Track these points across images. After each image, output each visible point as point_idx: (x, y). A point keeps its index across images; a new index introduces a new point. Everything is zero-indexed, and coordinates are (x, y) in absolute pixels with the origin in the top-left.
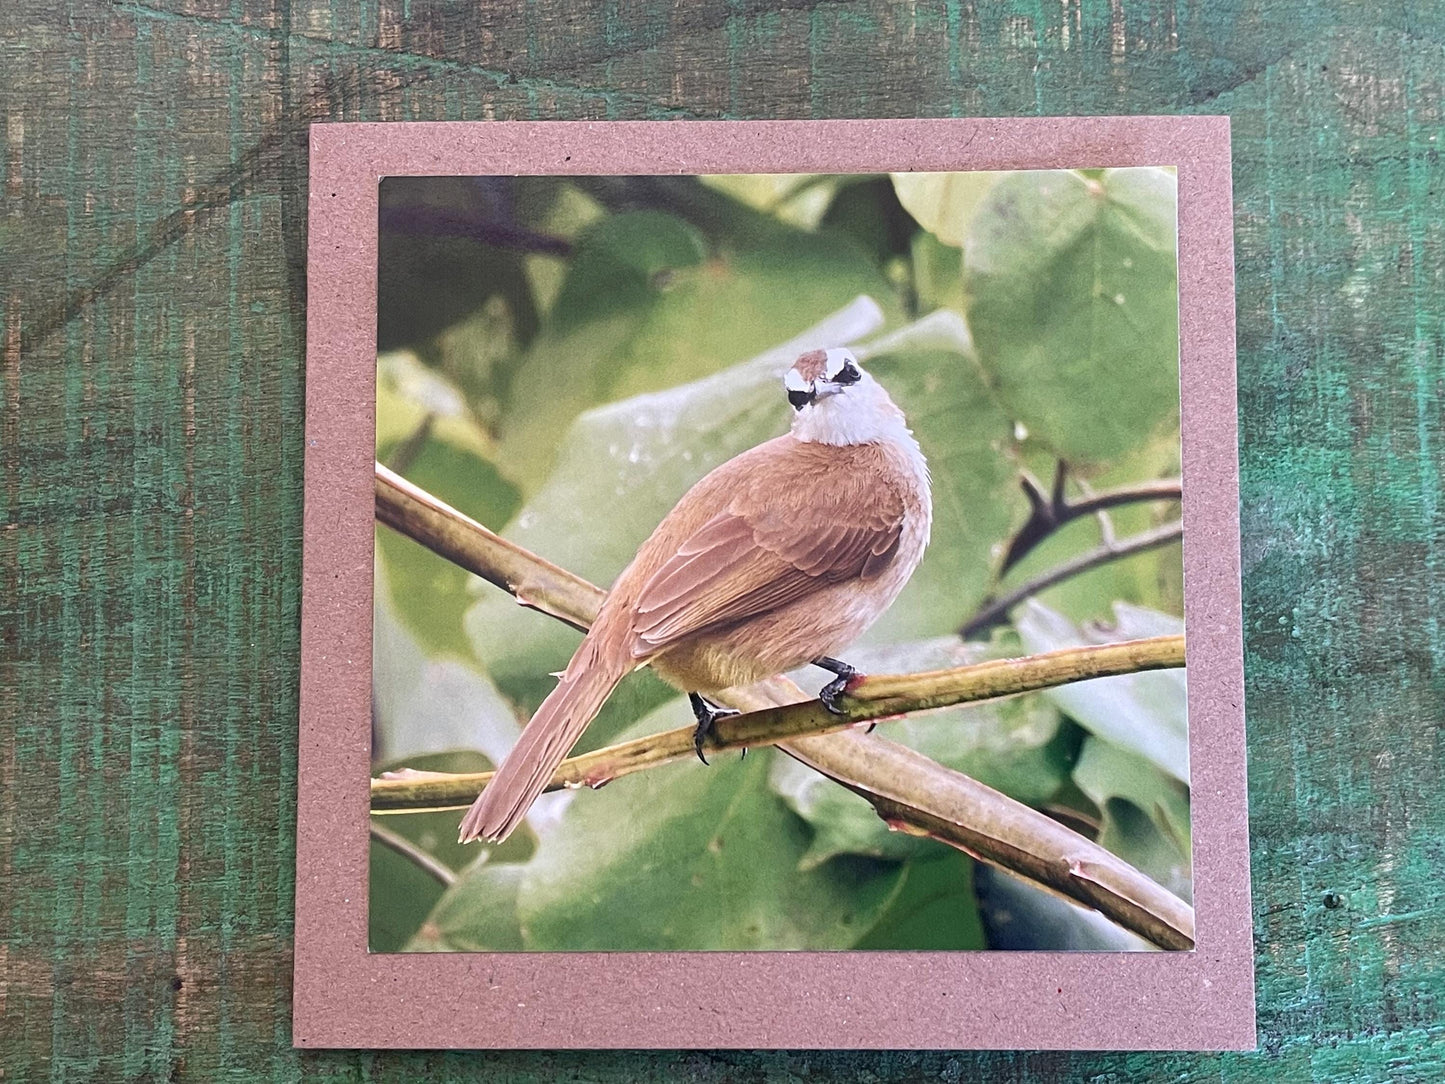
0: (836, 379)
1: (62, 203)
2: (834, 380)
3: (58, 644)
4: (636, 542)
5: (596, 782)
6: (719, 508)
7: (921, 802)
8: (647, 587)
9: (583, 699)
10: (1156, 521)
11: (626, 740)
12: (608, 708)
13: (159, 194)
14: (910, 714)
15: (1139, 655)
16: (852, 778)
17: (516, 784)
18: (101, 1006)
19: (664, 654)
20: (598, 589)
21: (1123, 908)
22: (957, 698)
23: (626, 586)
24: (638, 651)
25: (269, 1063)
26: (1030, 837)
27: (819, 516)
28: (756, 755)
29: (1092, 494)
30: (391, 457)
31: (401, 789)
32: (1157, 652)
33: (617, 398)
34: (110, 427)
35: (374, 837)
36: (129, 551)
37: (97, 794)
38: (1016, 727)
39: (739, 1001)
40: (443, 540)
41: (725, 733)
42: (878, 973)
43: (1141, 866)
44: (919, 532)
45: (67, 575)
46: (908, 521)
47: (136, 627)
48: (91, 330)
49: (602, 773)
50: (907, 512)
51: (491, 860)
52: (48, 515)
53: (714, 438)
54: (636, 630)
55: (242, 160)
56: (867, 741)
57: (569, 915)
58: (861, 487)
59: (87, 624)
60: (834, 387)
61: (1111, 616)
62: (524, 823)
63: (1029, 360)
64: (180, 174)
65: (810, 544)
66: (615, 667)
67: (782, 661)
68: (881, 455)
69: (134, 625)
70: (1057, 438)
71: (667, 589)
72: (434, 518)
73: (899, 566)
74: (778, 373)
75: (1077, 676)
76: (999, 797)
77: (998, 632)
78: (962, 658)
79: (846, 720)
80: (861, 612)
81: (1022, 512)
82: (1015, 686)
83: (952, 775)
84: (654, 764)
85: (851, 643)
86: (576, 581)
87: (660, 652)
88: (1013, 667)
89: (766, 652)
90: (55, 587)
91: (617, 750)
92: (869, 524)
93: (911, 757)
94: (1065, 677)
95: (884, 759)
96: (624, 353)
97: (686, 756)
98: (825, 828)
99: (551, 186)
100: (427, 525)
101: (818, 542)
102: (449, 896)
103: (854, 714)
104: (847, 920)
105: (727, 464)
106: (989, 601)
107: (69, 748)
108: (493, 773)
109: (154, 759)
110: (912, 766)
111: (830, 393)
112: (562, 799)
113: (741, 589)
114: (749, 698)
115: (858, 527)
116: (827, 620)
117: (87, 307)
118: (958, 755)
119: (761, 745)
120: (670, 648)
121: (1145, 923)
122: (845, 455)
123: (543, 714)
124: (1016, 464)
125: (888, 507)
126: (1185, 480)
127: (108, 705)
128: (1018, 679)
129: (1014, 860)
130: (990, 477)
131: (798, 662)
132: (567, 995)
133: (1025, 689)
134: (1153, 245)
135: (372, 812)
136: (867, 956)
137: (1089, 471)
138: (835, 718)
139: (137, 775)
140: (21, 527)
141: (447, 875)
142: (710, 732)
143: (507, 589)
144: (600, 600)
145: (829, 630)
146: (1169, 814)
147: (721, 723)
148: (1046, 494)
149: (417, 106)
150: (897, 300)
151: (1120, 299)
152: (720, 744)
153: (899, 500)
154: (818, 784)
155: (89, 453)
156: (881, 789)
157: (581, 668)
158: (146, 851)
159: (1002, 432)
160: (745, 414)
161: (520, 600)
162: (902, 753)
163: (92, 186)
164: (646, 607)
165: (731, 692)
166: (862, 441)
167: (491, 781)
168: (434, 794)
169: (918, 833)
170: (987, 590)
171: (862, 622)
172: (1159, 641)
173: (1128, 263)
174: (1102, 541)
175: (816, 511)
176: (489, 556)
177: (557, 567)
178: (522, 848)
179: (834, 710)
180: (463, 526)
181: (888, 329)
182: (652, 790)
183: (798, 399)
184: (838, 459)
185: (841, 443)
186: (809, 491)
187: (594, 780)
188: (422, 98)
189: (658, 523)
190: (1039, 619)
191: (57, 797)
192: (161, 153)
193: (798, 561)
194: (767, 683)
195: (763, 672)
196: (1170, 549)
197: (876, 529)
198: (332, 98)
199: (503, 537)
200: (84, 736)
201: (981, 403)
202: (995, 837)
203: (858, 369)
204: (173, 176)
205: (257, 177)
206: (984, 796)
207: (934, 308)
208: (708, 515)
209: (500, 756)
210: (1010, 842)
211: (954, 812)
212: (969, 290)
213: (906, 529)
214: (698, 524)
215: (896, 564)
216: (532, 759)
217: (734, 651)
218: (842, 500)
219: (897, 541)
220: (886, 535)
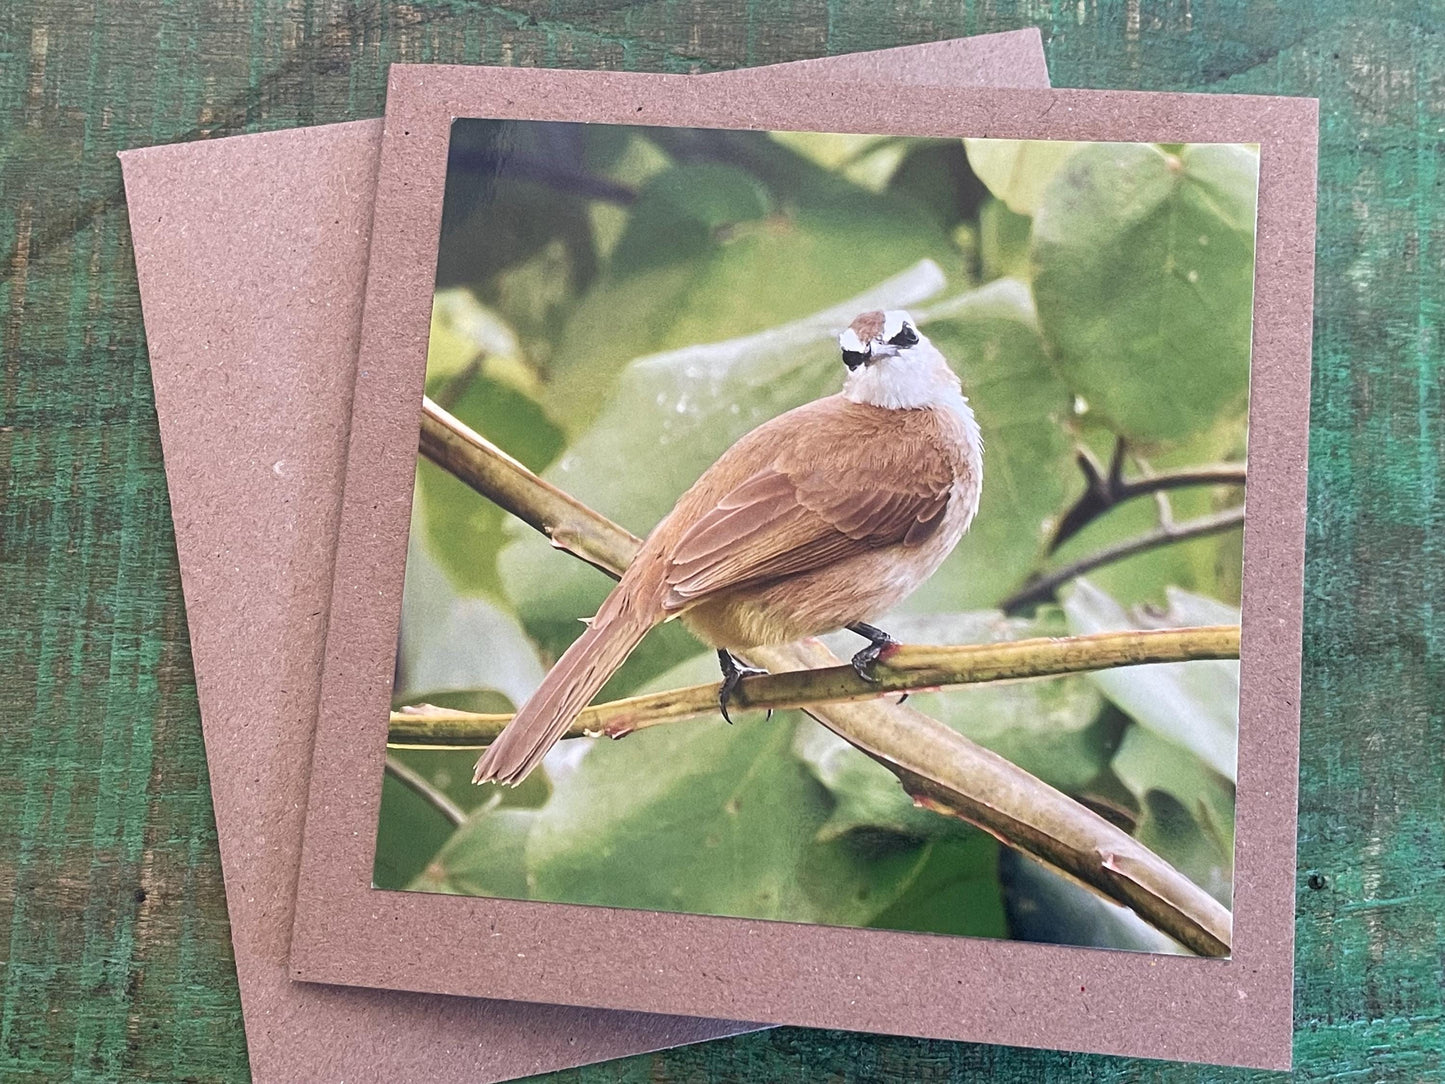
0: (892, 341)
1: (81, 115)
2: (890, 342)
3: (45, 548)
4: (677, 491)
5: (616, 732)
6: (763, 464)
7: (950, 778)
8: (683, 539)
9: (610, 647)
10: (1217, 506)
11: (650, 692)
12: (633, 658)
13: (177, 113)
14: (944, 688)
15: (1191, 643)
16: (879, 749)
17: (535, 729)
18: (62, 914)
19: (696, 607)
20: (634, 537)
21: (1157, 908)
22: (995, 674)
23: (662, 536)
24: (669, 603)
26: (1062, 825)
27: (864, 479)
28: (781, 717)
29: (1151, 474)
30: (440, 391)
31: (419, 724)
32: (1207, 640)
33: (668, 347)
34: (112, 338)
35: (388, 771)
36: (122, 460)
37: (73, 700)
38: (1055, 709)
39: (744, 971)
40: (483, 478)
41: (751, 693)
42: (892, 954)
43: (1179, 864)
44: (967, 502)
45: (59, 481)
46: (956, 490)
47: (125, 536)
48: (99, 242)
49: (623, 724)
50: (956, 480)
51: (504, 804)
52: (45, 420)
53: (764, 393)
54: (669, 581)
55: (260, 84)
56: (897, 711)
57: (577, 867)
58: (910, 452)
59: (76, 529)
60: (890, 349)
61: (1162, 599)
62: (539, 769)
63: (1094, 334)
64: (199, 94)
65: (853, 507)
66: (644, 616)
67: (816, 623)
68: (934, 421)
69: (123, 534)
70: (1119, 415)
71: (705, 542)
72: (477, 455)
73: (944, 535)
74: (834, 332)
75: (1123, 660)
76: (1032, 780)
77: (1043, 610)
78: (1004, 634)
79: (877, 689)
80: (901, 579)
81: (1078, 486)
82: (1056, 667)
83: (985, 753)
84: (676, 719)
85: (888, 610)
86: (612, 528)
87: (693, 605)
88: (1055, 646)
89: (800, 613)
90: (46, 491)
91: (640, 702)
92: (916, 490)
93: (943, 731)
94: (1111, 661)
95: (914, 732)
96: (681, 304)
97: (710, 713)
98: (846, 798)
100: (469, 461)
101: (862, 506)
102: (457, 838)
103: (887, 683)
104: (863, 896)
105: (774, 420)
106: (1035, 577)
107: (47, 653)
108: (513, 715)
109: (133, 668)
110: (942, 740)
111: (885, 356)
112: (579, 748)
113: (779, 547)
114: (779, 658)
115: (905, 492)
116: (866, 584)
117: (99, 218)
118: (991, 733)
119: (788, 707)
120: (701, 602)
121: (1179, 925)
122: (896, 418)
123: (569, 658)
124: (1073, 438)
125: (937, 473)
126: (1250, 466)
127: (90, 612)
128: (1060, 659)
129: (1045, 848)
130: (1045, 449)
131: (831, 626)
132: (569, 949)
133: (1067, 670)
134: (1230, 222)
135: (389, 745)
136: (881, 935)
137: (1150, 449)
138: (866, 686)
139: (116, 684)
140: (16, 430)
141: (458, 815)
142: (736, 691)
143: (543, 531)
144: (635, 548)
145: (867, 595)
146: (1213, 813)
147: (749, 681)
148: (1102, 470)
149: (437, 41)
150: (961, 265)
151: (1193, 276)
152: (745, 704)
153: (949, 468)
154: (843, 752)
155: (90, 361)
156: (909, 762)
157: (611, 615)
158: (119, 760)
159: (1061, 405)
160: (797, 371)
161: (555, 543)
162: (933, 727)
163: (111, 101)
164: (681, 558)
165: (760, 651)
166: (915, 405)
167: (510, 721)
168: (452, 732)
169: (944, 811)
170: (1034, 565)
171: (901, 589)
172: (1212, 630)
173: (1203, 240)
174: (1159, 523)
176: (528, 496)
177: (594, 512)
178: (536, 794)
179: (866, 677)
180: (505, 465)
181: (948, 294)
182: (673, 746)
183: (852, 359)
184: (890, 422)
185: (894, 405)
186: (856, 452)
187: (615, 730)
188: (442, 34)
190: (1087, 599)
191: (33, 700)
192: (181, 73)
193: (839, 522)
194: (799, 644)
195: (796, 631)
196: (1230, 535)
197: (923, 496)
198: (354, 30)
199: (543, 479)
200: (65, 641)
201: (1041, 375)
202: (1025, 821)
203: (917, 332)
204: (192, 95)
205: (275, 101)
206: (1016, 777)
207: (999, 276)
208: (752, 470)
209: (522, 698)
210: (1041, 828)
211: (983, 792)
212: (1037, 259)
213: (954, 498)
214: (740, 479)
215: (941, 532)
216: (554, 703)
217: (767, 610)
218: (890, 464)
219: (944, 509)
220: (933, 502)
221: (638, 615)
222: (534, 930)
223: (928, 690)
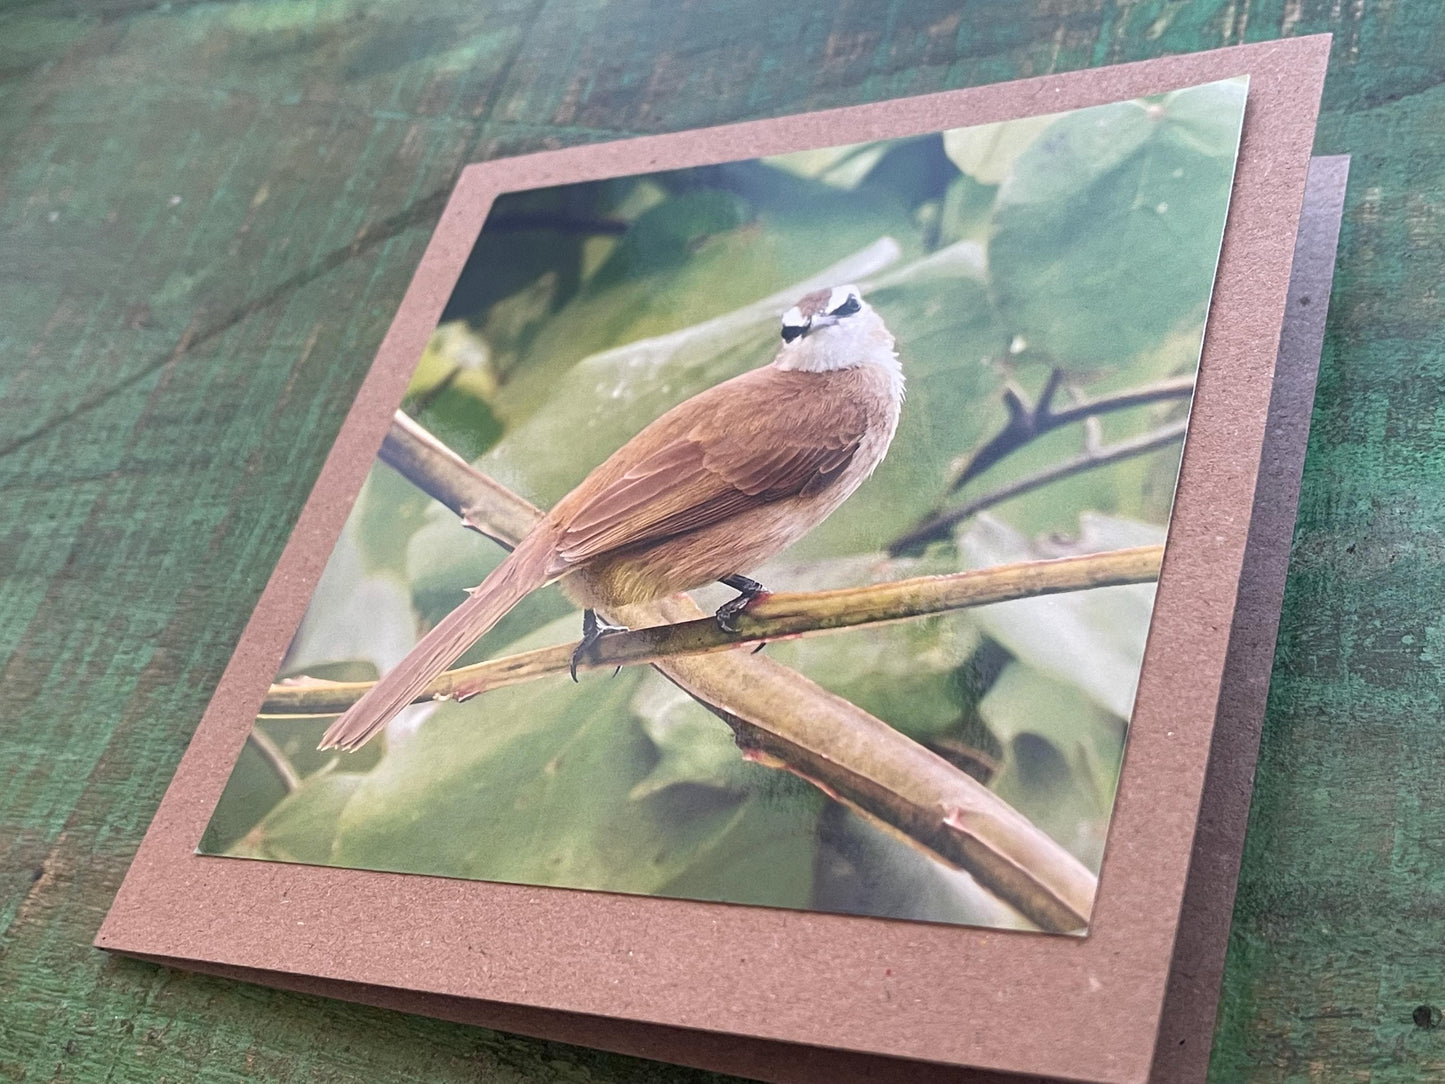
0: (835, 312)
2: (832, 314)
4: (590, 465)
5: (464, 695)
6: (678, 435)
7: (789, 730)
8: (583, 508)
9: (484, 614)
10: (1156, 423)
11: (508, 655)
14: (807, 634)
15: (1099, 570)
16: (719, 701)
17: (390, 695)
19: (577, 570)
21: (1000, 872)
22: (865, 617)
23: (565, 508)
24: (552, 569)
25: (73, 969)
26: (906, 776)
27: (775, 438)
28: (628, 673)
29: (1083, 399)
31: (292, 695)
32: (1123, 565)
33: (621, 344)
35: (250, 740)
38: (927, 648)
39: (512, 944)
40: (422, 472)
41: (606, 650)
43: (1039, 819)
44: (876, 448)
46: (866, 439)
49: (473, 686)
50: (869, 431)
51: (338, 769)
53: (697, 373)
54: (559, 549)
56: (751, 660)
57: (383, 831)
58: (828, 409)
60: (831, 319)
61: (1075, 527)
63: (1046, 276)
65: (758, 464)
66: (525, 583)
67: (689, 579)
68: (859, 378)
70: (1058, 349)
71: (602, 511)
72: (424, 453)
73: (843, 483)
74: (778, 312)
75: (1016, 593)
76: (881, 728)
77: (933, 548)
78: (884, 575)
79: (735, 639)
80: (787, 529)
81: (997, 421)
82: (937, 605)
83: (834, 701)
84: (525, 680)
85: (766, 561)
86: (521, 504)
87: (573, 569)
88: (939, 584)
89: (677, 569)
91: (497, 664)
92: (825, 443)
93: (793, 679)
94: (1001, 595)
96: (642, 307)
97: (559, 672)
98: (672, 753)
99: (629, 183)
100: (416, 458)
102: (286, 803)
103: (746, 633)
104: (659, 860)
105: (700, 395)
106: (933, 515)
108: (375, 683)
110: (790, 689)
111: (824, 326)
112: (424, 712)
113: (673, 509)
114: (643, 615)
115: (813, 446)
116: (751, 538)
118: (844, 679)
119: (636, 663)
120: (583, 566)
121: (1026, 892)
122: (823, 379)
123: (442, 628)
124: (1003, 377)
125: (850, 425)
128: (941, 596)
129: (879, 802)
130: (971, 392)
131: (705, 580)
132: (347, 918)
134: (1209, 151)
135: (259, 716)
136: (666, 907)
137: (1086, 376)
138: (724, 636)
141: (294, 781)
142: (591, 650)
143: (458, 512)
145: (749, 548)
146: (1093, 757)
147: (606, 640)
148: (1029, 402)
150: (919, 237)
151: (1162, 208)
152: (597, 661)
153: (864, 419)
154: (682, 706)
156: (749, 713)
157: (495, 584)
159: (997, 347)
160: (734, 349)
161: (465, 522)
162: (784, 676)
164: (576, 527)
166: (841, 365)
167: (370, 689)
168: (317, 702)
169: (772, 763)
170: (932, 504)
171: (785, 539)
172: (1129, 554)
173: (1178, 173)
174: (1084, 448)
175: (773, 434)
176: (456, 484)
177: (509, 491)
179: (726, 628)
180: (446, 459)
181: (903, 261)
182: (513, 706)
183: (789, 333)
184: (813, 384)
185: (819, 371)
186: (773, 415)
187: (462, 693)
189: (615, 450)
190: (987, 533)
193: (740, 482)
194: (667, 600)
195: (667, 589)
196: (1166, 451)
197: (830, 448)
199: (473, 468)
201: (981, 322)
202: (864, 774)
206: (865, 727)
207: (954, 240)
208: (666, 441)
210: (879, 780)
211: (822, 742)
212: (998, 219)
213: (863, 447)
214: (653, 450)
215: (841, 480)
216: (415, 670)
217: (645, 569)
218: (804, 422)
219: (851, 458)
220: (839, 453)
221: (519, 583)
222: (322, 897)
223: (788, 637)
